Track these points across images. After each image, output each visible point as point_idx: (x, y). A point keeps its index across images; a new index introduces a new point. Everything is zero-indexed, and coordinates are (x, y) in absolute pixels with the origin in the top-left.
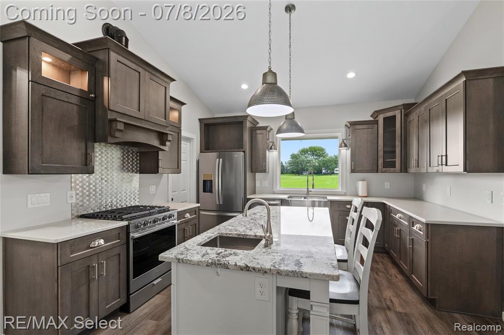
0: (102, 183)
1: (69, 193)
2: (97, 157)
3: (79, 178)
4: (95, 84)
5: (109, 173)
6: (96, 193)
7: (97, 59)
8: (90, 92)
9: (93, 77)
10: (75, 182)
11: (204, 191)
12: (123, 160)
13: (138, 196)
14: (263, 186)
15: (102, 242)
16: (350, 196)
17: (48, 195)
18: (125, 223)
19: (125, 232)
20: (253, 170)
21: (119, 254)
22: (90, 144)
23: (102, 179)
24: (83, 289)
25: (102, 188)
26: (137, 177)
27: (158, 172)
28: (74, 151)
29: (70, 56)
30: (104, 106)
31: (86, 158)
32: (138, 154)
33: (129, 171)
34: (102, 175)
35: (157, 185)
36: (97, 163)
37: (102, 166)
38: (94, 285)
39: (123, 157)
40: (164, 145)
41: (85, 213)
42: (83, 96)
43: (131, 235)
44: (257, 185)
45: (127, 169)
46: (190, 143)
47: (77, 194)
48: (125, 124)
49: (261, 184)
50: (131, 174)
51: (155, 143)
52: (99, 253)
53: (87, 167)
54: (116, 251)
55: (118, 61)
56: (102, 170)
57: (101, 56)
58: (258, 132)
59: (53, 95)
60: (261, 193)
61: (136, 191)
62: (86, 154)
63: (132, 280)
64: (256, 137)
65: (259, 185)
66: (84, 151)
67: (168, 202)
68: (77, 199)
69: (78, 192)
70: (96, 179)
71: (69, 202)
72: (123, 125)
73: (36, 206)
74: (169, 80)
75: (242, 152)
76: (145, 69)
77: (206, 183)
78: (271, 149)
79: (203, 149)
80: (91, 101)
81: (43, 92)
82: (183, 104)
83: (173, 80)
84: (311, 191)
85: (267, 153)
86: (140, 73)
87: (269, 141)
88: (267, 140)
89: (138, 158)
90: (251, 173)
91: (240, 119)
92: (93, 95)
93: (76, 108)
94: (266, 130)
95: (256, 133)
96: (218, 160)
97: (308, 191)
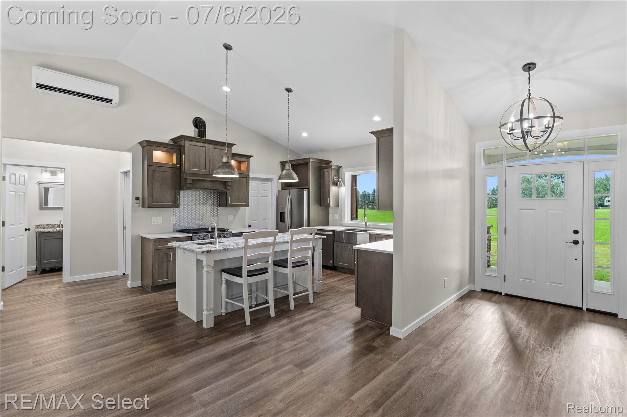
1: (172, 217)
3: (178, 210)
4: (180, 159)
6: (188, 218)
7: (181, 146)
8: (177, 164)
9: (179, 156)
10: (175, 212)
11: (281, 221)
14: (334, 218)
17: (161, 218)
18: (190, 235)
20: (321, 205)
22: (177, 191)
26: (217, 209)
27: (227, 206)
28: (168, 195)
29: (172, 149)
30: (183, 171)
31: (175, 199)
32: (219, 194)
33: (212, 205)
35: (235, 215)
36: (182, 201)
38: (170, 263)
41: (180, 229)
42: (174, 167)
44: (330, 218)
46: (271, 182)
47: (176, 219)
48: (193, 179)
50: (213, 207)
53: (175, 204)
55: (190, 145)
57: (182, 143)
58: (325, 170)
59: (158, 170)
60: (333, 225)
64: (324, 174)
65: (332, 218)
66: (174, 196)
67: (245, 227)
68: (176, 221)
69: (177, 217)
71: (172, 222)
72: (191, 180)
73: (156, 223)
74: (230, 145)
75: (305, 189)
76: (210, 144)
77: (283, 214)
78: (337, 185)
79: (283, 187)
80: (178, 169)
81: (153, 169)
82: (251, 157)
83: (234, 144)
84: (369, 225)
85: (334, 189)
86: (206, 147)
87: (335, 178)
88: (332, 177)
89: (218, 197)
90: (320, 207)
91: (306, 161)
92: (178, 166)
93: (170, 174)
94: (331, 168)
95: (323, 171)
96: (288, 196)
97: (366, 225)
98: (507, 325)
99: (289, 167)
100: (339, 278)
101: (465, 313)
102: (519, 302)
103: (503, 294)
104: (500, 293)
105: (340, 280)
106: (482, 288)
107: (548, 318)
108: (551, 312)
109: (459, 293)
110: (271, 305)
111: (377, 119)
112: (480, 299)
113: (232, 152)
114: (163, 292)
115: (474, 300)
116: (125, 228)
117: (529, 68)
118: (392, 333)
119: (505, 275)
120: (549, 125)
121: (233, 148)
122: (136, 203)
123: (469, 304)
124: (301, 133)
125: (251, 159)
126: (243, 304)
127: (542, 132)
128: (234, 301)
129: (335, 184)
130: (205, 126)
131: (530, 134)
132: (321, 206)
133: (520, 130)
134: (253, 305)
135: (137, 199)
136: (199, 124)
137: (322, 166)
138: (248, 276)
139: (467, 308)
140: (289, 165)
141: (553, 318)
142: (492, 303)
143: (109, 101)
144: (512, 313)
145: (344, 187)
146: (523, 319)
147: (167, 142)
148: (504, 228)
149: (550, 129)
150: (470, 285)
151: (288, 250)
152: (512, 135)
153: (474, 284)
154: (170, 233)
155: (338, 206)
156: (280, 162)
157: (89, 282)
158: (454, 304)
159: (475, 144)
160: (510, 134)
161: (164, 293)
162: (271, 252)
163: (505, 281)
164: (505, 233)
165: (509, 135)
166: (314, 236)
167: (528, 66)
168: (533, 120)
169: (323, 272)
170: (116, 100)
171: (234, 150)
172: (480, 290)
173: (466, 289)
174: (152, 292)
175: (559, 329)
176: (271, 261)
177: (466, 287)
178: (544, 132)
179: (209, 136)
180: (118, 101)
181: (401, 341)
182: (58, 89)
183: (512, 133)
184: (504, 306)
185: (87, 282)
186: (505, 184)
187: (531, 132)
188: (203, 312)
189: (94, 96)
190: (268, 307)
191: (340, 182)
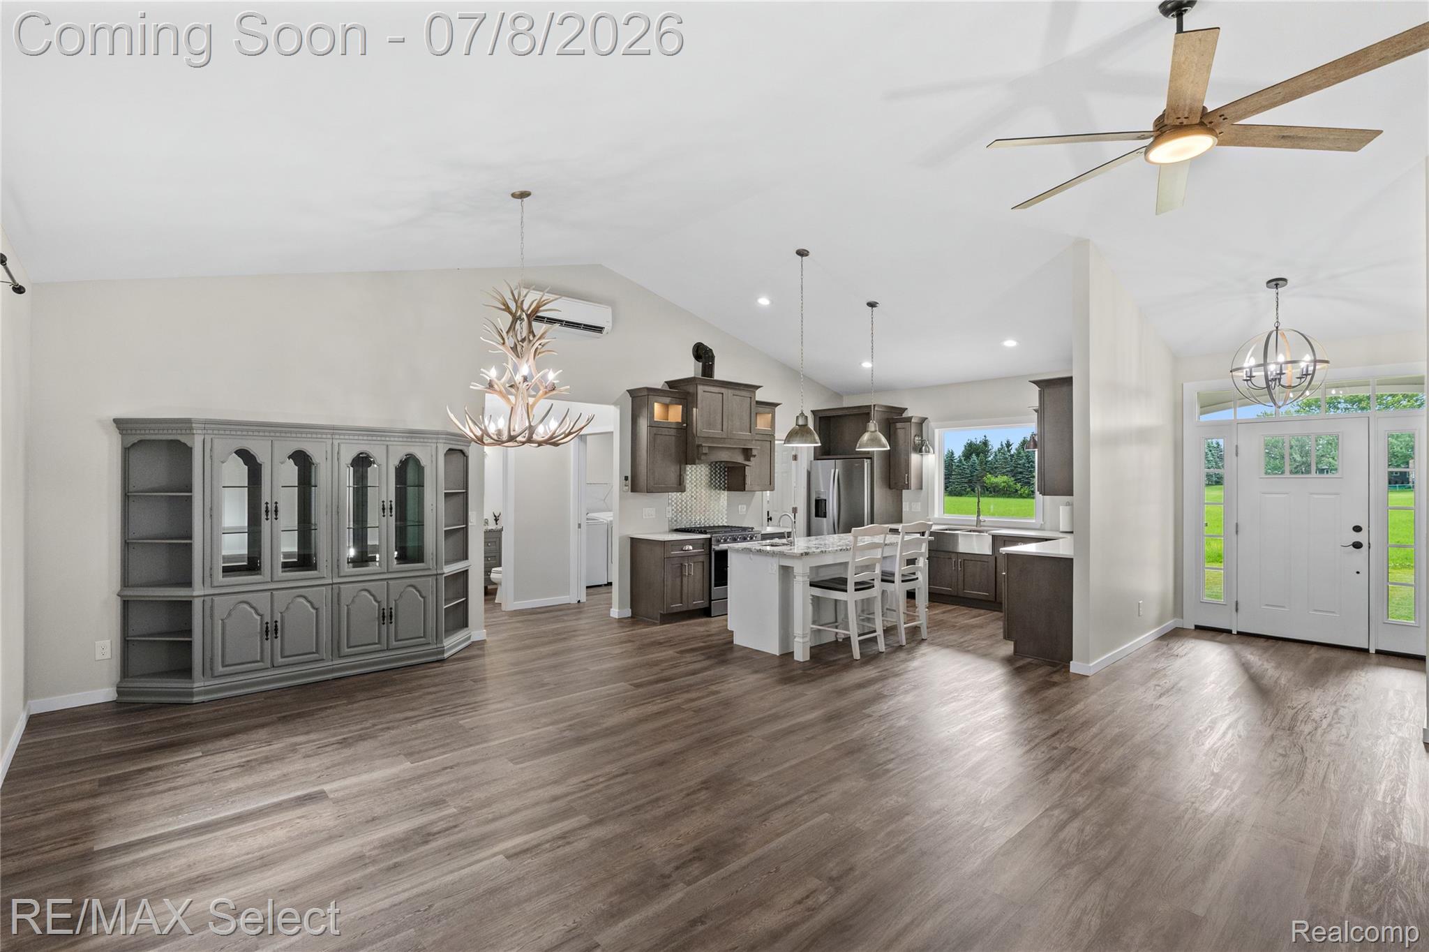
0: (692, 501)
1: (667, 508)
2: (688, 475)
3: (674, 496)
4: (687, 414)
5: (698, 490)
6: (687, 509)
7: (688, 393)
8: (683, 422)
9: (685, 409)
10: (671, 499)
11: (817, 515)
12: (710, 477)
13: (726, 516)
14: (913, 510)
15: (691, 548)
16: (1051, 530)
17: (654, 509)
18: (708, 536)
19: (708, 544)
20: (892, 487)
21: (703, 562)
22: (683, 466)
23: (692, 496)
24: (678, 580)
25: (692, 505)
26: (724, 495)
27: (744, 490)
28: (671, 472)
29: (670, 398)
30: (693, 433)
31: (680, 479)
32: (726, 469)
33: (717, 488)
34: (692, 492)
35: (748, 505)
36: (688, 482)
37: (692, 484)
38: (685, 579)
39: (710, 473)
40: (749, 460)
41: (678, 527)
42: (678, 427)
43: (713, 547)
44: (904, 510)
45: (715, 486)
47: (673, 510)
48: (709, 447)
49: (910, 508)
50: (719, 492)
51: (740, 459)
52: (690, 557)
53: (680, 487)
54: (701, 558)
55: (704, 391)
56: (692, 488)
57: (691, 389)
58: (899, 425)
59: (660, 433)
61: (724, 510)
62: (680, 475)
63: (714, 588)
64: (895, 433)
65: (908, 510)
66: (678, 473)
67: (762, 525)
68: (673, 514)
69: (673, 508)
70: (687, 496)
71: (667, 516)
72: (707, 448)
73: (647, 517)
74: (753, 388)
75: (866, 458)
76: (728, 388)
77: (820, 503)
78: (921, 451)
79: (818, 454)
80: (684, 430)
81: (655, 432)
82: (777, 405)
83: (760, 387)
84: (984, 521)
85: (915, 458)
86: (722, 394)
87: (917, 438)
88: (912, 438)
89: (726, 473)
90: (888, 490)
91: (866, 411)
92: (685, 425)
93: (673, 438)
94: (910, 422)
95: (895, 426)
96: (833, 471)
97: (978, 521)
98: (1246, 667)
99: (875, 427)
100: (944, 610)
101: (1175, 653)
102: (1262, 642)
103: (1234, 632)
104: (1229, 632)
105: (944, 612)
106: (1196, 624)
107: (1310, 660)
108: (1314, 653)
109: (1156, 630)
110: (879, 635)
111: (1010, 343)
112: (1196, 638)
113: (757, 399)
114: (681, 623)
115: (1185, 639)
116: (580, 526)
117: (1277, 285)
118: (1073, 669)
119: (1237, 602)
120: (1307, 371)
121: (758, 392)
122: (626, 486)
123: (1179, 644)
124: (860, 364)
125: (777, 409)
126: (849, 630)
127: (1298, 378)
128: (829, 627)
129: (919, 449)
130: (712, 358)
131: (1279, 382)
132: (890, 487)
133: (1263, 373)
134: (840, 638)
135: (626, 478)
136: (702, 354)
137: (893, 419)
138: (856, 590)
139: (1176, 648)
140: (875, 424)
141: (1317, 660)
142: (1216, 644)
143: (599, 329)
144: (1252, 654)
145: (934, 455)
146: (1270, 661)
147: (660, 387)
148: (1235, 525)
149: (1309, 377)
150: (1175, 619)
151: (896, 556)
152: (1249, 382)
153: (1182, 618)
154: (664, 533)
155: (921, 488)
156: (812, 411)
157: (542, 610)
158: (1152, 643)
159: (1182, 385)
160: (1247, 380)
161: (683, 625)
162: (879, 557)
163: (1237, 610)
164: (1237, 532)
165: (1246, 382)
166: (903, 538)
167: (1274, 283)
168: (1283, 365)
169: (907, 603)
170: (608, 327)
171: (760, 396)
172: (1193, 628)
173: (1170, 624)
174: (663, 623)
175: (1327, 670)
176: (878, 571)
177: (1169, 623)
178: (1300, 378)
179: (720, 374)
180: (610, 328)
181: (1090, 678)
182: (548, 319)
183: (1250, 380)
184: (1238, 647)
185: (539, 610)
186: (1237, 451)
187: (1280, 379)
188: (795, 640)
189: (584, 325)
190: (875, 638)
191: (927, 445)
